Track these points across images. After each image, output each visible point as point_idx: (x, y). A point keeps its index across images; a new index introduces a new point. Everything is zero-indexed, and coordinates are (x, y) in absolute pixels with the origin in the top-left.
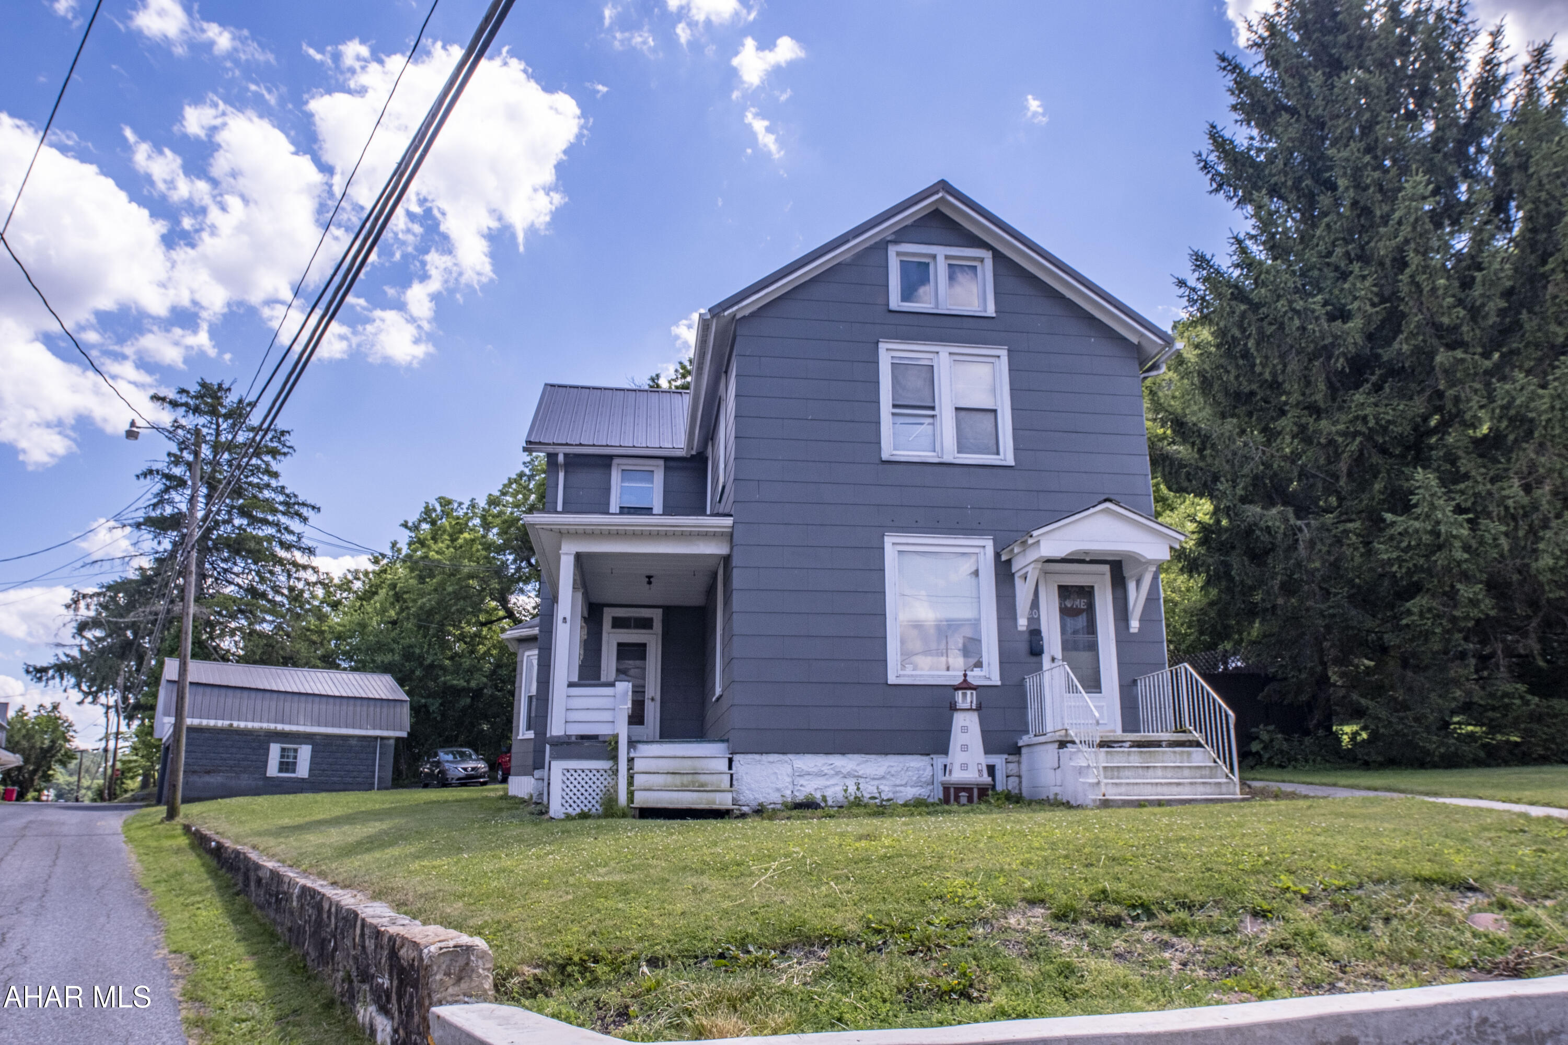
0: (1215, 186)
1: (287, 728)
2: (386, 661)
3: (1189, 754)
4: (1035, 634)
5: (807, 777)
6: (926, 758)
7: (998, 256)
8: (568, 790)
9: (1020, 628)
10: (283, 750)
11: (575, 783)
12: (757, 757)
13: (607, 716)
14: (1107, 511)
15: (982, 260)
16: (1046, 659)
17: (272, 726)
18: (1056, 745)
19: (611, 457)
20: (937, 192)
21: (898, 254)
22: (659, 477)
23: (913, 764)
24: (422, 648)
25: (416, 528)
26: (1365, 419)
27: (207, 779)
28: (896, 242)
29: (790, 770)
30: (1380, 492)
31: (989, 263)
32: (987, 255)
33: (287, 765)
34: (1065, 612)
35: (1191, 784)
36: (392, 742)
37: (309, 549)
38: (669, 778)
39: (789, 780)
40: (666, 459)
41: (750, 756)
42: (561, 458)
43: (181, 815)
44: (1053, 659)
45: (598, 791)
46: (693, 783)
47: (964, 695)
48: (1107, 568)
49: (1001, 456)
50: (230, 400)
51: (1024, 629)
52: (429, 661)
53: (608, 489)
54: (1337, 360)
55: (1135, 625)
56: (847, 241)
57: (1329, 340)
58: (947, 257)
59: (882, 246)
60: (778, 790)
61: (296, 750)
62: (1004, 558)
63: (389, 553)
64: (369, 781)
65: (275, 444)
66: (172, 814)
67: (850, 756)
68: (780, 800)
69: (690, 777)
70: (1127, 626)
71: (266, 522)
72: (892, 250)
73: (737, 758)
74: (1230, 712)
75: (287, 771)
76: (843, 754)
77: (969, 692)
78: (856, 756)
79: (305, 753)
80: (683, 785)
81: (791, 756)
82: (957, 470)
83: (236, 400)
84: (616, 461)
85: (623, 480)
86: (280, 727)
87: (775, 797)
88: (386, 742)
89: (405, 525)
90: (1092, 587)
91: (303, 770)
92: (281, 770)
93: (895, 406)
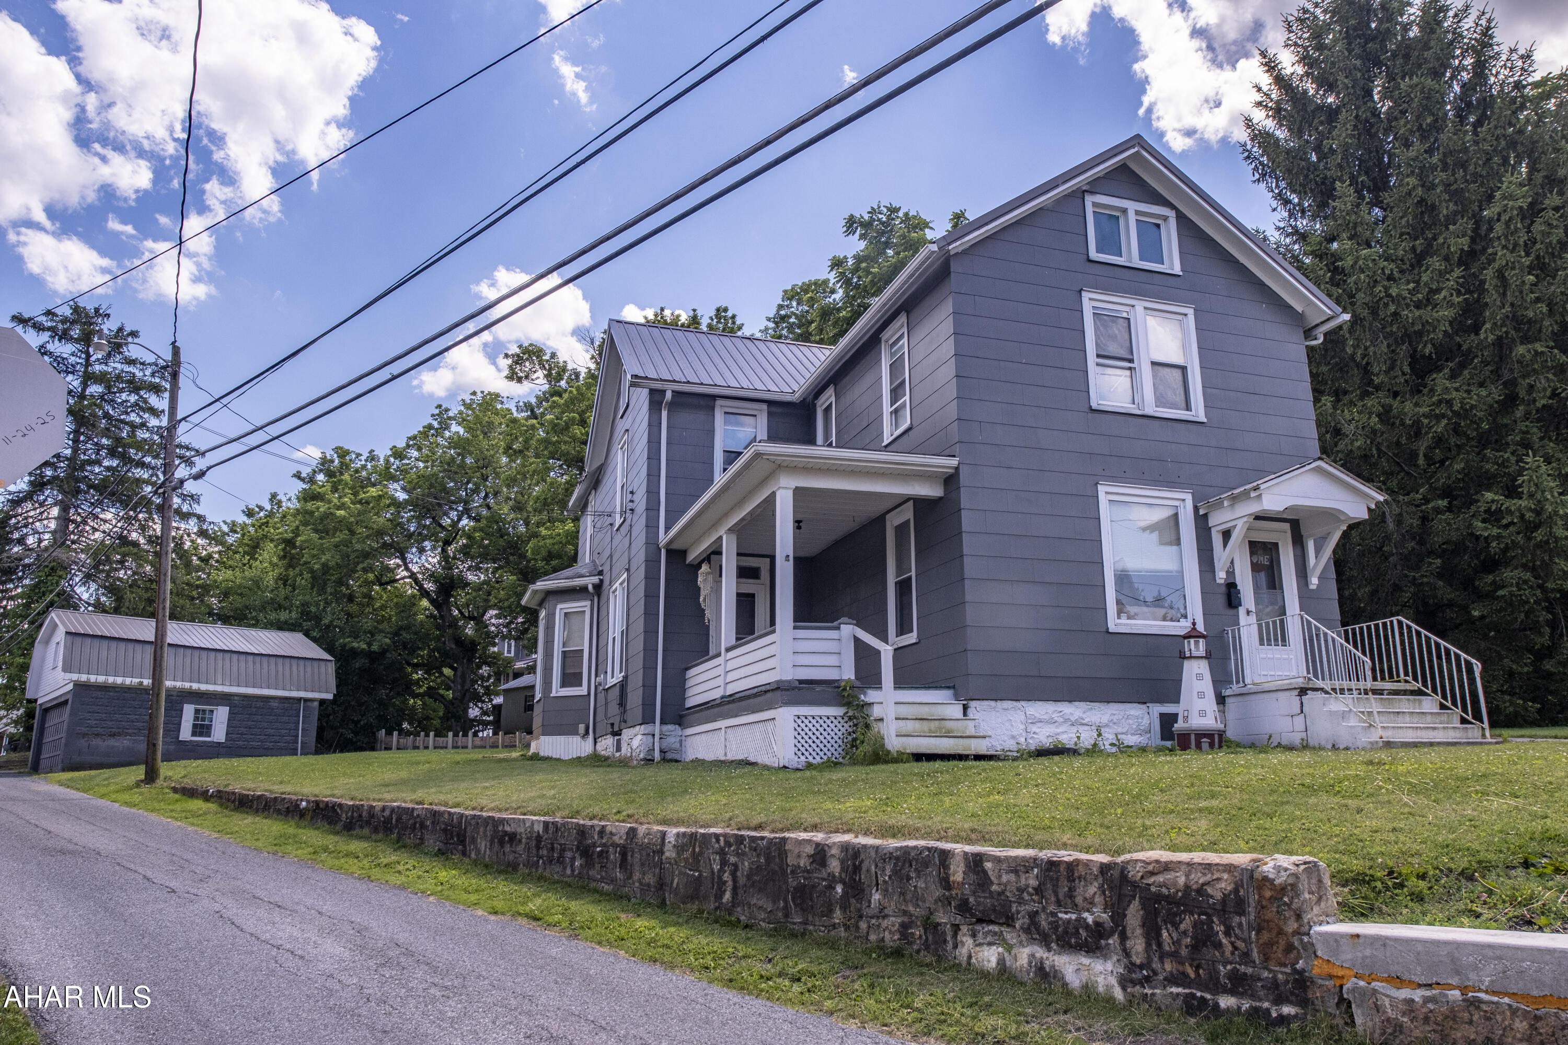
0: (1257, 176)
1: (204, 687)
2: (282, 619)
3: (1420, 701)
4: (1231, 588)
5: (1039, 725)
6: (1144, 706)
7: (1181, 218)
8: (799, 738)
9: (1219, 581)
10: (197, 711)
11: (806, 730)
12: (993, 703)
13: (832, 660)
14: (1318, 470)
15: (1165, 219)
16: (1242, 611)
17: (187, 685)
18: (1296, 692)
19: (714, 397)
20: (1133, 147)
21: (1095, 205)
22: (763, 420)
23: (1132, 712)
24: (317, 605)
25: (311, 480)
26: (1449, 403)
27: (112, 742)
28: (1092, 193)
29: (1023, 717)
30: (1458, 471)
31: (1173, 222)
32: (1171, 214)
33: (202, 728)
34: (1255, 568)
35: (1444, 728)
36: (316, 704)
37: (192, 496)
38: (917, 725)
39: (1023, 727)
40: (770, 403)
41: (986, 703)
42: (669, 395)
43: (162, 777)
44: (1248, 612)
45: (836, 738)
46: (940, 728)
47: (1197, 643)
48: (1287, 526)
49: (1193, 413)
50: (109, 326)
51: (1222, 581)
52: (326, 621)
53: (712, 432)
54: (1425, 346)
55: (1314, 581)
56: (1057, 186)
57: (1418, 327)
58: (1138, 213)
59: (1079, 194)
60: (1013, 737)
61: (212, 711)
62: (1202, 512)
63: (268, 507)
64: (291, 746)
65: (157, 380)
66: (151, 776)
67: (1076, 703)
68: (1014, 747)
69: (937, 723)
70: (1307, 584)
71: (141, 464)
72: (1089, 200)
73: (973, 704)
74: (1474, 661)
75: (201, 735)
76: (1070, 701)
77: (1201, 640)
78: (1082, 704)
79: (221, 715)
80: (930, 731)
81: (1023, 703)
82: (1157, 423)
83: (115, 328)
84: (719, 402)
85: (725, 424)
86: (195, 686)
87: (1010, 745)
88: (309, 704)
89: (298, 476)
90: (1276, 545)
91: (219, 733)
92: (194, 734)
93: (1098, 356)
